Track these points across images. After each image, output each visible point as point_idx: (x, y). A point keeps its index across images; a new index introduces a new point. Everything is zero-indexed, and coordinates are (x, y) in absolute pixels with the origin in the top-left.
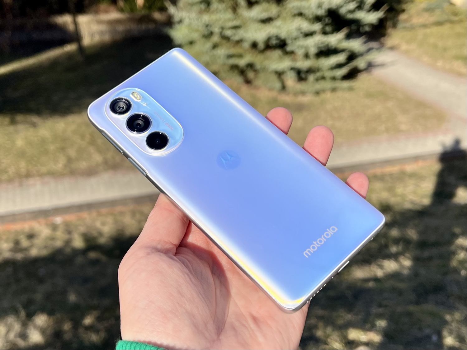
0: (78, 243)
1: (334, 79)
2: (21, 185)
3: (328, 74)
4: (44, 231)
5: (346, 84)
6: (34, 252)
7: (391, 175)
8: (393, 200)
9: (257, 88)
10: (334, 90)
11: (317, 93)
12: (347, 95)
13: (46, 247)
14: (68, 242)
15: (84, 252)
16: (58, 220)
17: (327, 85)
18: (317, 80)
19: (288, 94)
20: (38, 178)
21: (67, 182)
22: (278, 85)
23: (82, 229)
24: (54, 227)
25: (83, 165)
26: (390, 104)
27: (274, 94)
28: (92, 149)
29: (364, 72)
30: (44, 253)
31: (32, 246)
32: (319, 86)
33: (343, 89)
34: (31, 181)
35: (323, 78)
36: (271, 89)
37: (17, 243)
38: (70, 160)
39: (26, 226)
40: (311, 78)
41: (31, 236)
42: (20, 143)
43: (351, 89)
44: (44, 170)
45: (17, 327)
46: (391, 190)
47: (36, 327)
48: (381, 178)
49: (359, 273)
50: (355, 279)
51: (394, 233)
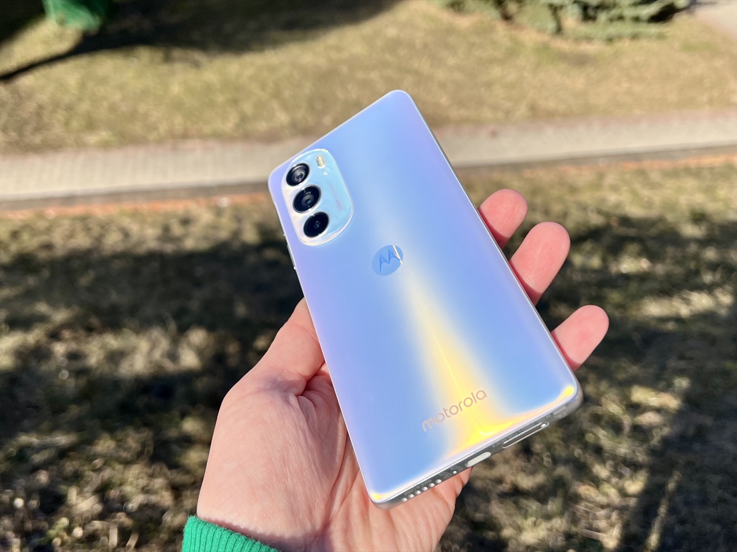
0: (250, 236)
1: (637, 19)
2: (174, 149)
3: (629, 13)
4: (205, 216)
5: (654, 29)
6: (190, 244)
7: (711, 169)
8: (711, 207)
9: (520, 27)
10: (635, 37)
11: (610, 40)
12: (654, 45)
13: (206, 238)
14: (236, 234)
15: (258, 249)
16: (225, 201)
17: (627, 28)
18: (611, 20)
19: (567, 39)
20: (198, 141)
21: (238, 150)
22: (551, 25)
23: (257, 217)
24: (219, 212)
25: (262, 126)
26: (719, 63)
27: (545, 38)
28: (275, 105)
29: (684, 12)
30: (203, 245)
31: (187, 235)
32: (614, 29)
33: (649, 37)
34: (189, 144)
35: (621, 18)
36: (541, 31)
37: (166, 229)
38: (244, 119)
39: (180, 207)
40: (603, 17)
41: (186, 221)
42: (176, 89)
43: (661, 37)
44: (207, 129)
45: (164, 344)
46: (709, 191)
47: (190, 345)
48: (696, 173)
49: (654, 309)
50: (647, 317)
51: (711, 254)
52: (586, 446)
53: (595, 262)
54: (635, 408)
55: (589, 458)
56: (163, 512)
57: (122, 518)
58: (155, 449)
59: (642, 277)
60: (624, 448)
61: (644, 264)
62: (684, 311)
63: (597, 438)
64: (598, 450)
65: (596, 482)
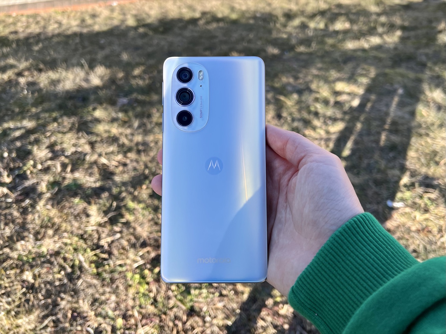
0: (131, 22)
4: (104, 12)
6: (97, 28)
13: (105, 24)
15: (136, 28)
16: (115, 3)
23: (134, 11)
24: (112, 9)
30: (105, 28)
31: (95, 23)
37: (83, 20)
39: (89, 8)
41: (94, 16)
45: (82, 74)
49: (350, 45)
50: (346, 50)
51: (383, 19)
52: (310, 112)
53: (322, 26)
54: (337, 93)
55: (311, 117)
56: (85, 155)
57: (63, 158)
58: (79, 126)
59: (346, 32)
60: (329, 112)
61: (347, 25)
62: (366, 46)
63: (316, 108)
64: (316, 114)
65: (314, 128)
